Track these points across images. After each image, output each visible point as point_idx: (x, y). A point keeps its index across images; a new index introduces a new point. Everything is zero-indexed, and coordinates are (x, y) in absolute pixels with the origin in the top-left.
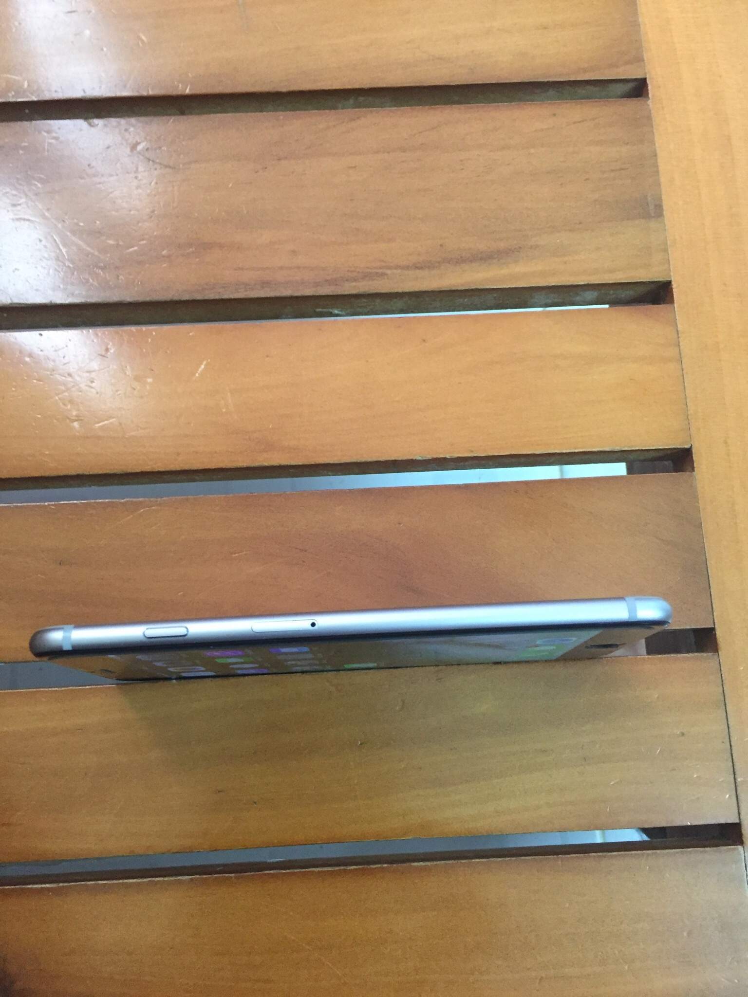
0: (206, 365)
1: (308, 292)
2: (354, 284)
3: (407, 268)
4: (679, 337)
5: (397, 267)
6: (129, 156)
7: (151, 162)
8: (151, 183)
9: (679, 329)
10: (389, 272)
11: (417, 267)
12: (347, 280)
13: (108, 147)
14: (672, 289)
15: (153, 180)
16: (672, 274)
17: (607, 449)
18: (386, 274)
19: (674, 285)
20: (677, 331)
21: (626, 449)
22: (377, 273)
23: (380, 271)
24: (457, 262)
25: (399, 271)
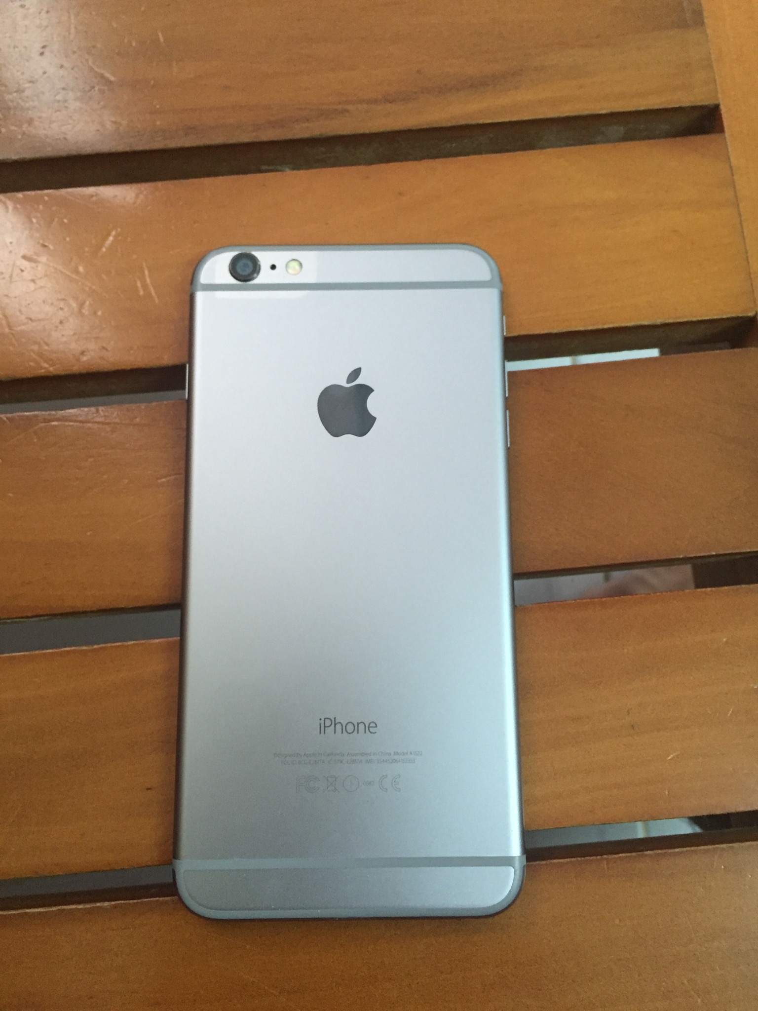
0: (116, 237)
1: (245, 138)
2: (306, 124)
3: (375, 101)
4: (733, 175)
5: (361, 101)
9: (732, 165)
10: (350, 107)
11: (388, 99)
12: (297, 121)
14: (720, 115)
16: (720, 96)
17: (646, 323)
18: (347, 111)
19: (723, 110)
20: (731, 167)
21: (671, 321)
22: (336, 110)
23: (340, 107)
24: (440, 92)
25: (365, 106)
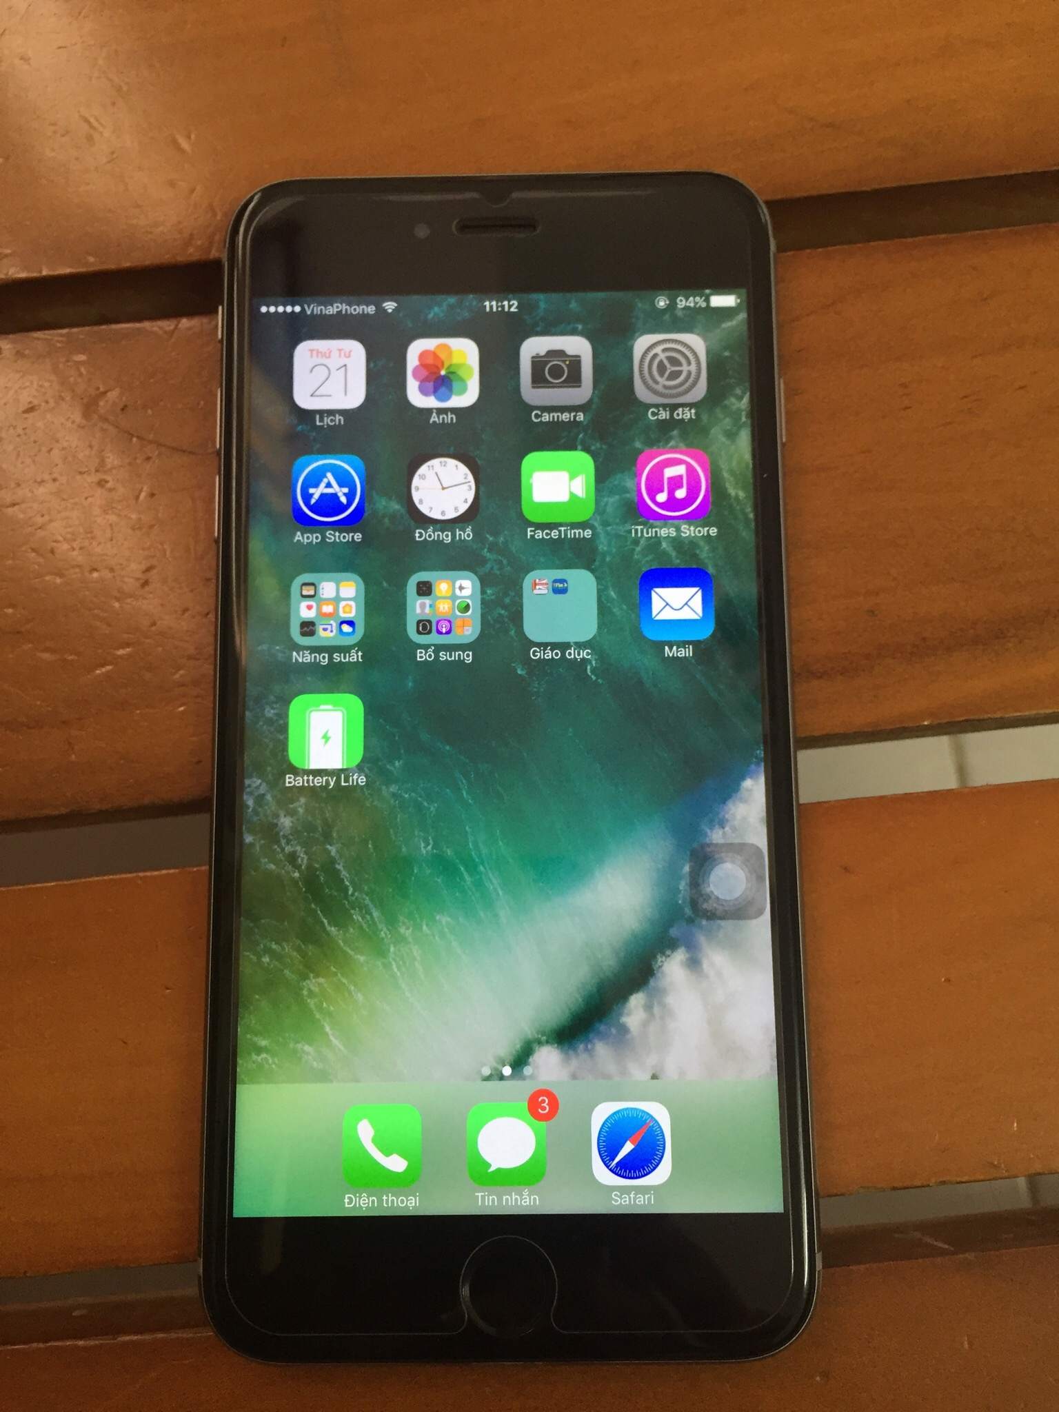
6: (81, 427)
7: (135, 439)
8: (137, 498)
13: (31, 409)
15: (141, 491)
24: (913, 654)
